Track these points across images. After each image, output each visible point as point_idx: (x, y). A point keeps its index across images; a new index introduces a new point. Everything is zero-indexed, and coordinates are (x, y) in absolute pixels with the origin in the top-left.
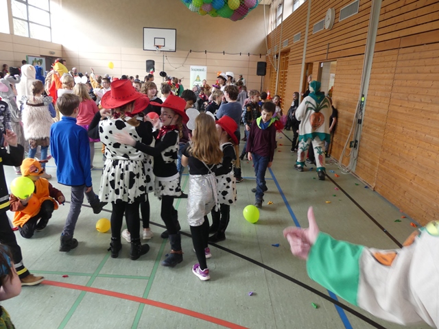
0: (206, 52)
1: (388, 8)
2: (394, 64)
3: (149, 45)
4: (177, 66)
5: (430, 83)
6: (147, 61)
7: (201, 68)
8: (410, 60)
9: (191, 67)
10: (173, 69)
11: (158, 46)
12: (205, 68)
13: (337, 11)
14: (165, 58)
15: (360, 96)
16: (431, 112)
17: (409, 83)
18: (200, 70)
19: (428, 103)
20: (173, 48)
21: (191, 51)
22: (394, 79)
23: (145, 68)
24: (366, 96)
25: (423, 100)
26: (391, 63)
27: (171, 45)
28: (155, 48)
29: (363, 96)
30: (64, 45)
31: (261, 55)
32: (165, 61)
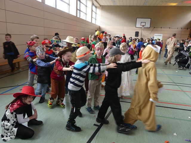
0: (161, 28)
3: (138, 25)
4: (148, 34)
6: (136, 32)
7: (160, 35)
9: (155, 34)
10: (146, 35)
11: (143, 26)
12: (162, 35)
14: (143, 31)
18: (159, 36)
20: (149, 27)
21: (154, 28)
23: (135, 35)
27: (148, 25)
28: (141, 27)
30: (101, 26)
31: (187, 29)
32: (143, 32)
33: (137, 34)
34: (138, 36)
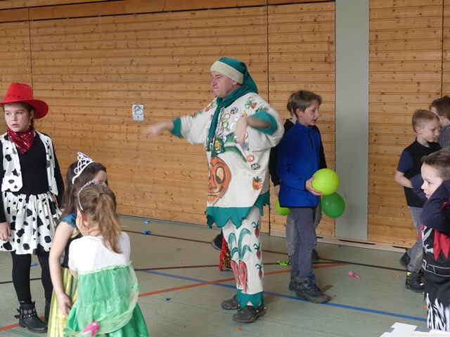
2: (27, 40)
5: (88, 61)
8: (51, 35)
16: (99, 91)
17: (57, 62)
19: (92, 83)
22: (31, 58)
25: (84, 80)
26: (20, 39)
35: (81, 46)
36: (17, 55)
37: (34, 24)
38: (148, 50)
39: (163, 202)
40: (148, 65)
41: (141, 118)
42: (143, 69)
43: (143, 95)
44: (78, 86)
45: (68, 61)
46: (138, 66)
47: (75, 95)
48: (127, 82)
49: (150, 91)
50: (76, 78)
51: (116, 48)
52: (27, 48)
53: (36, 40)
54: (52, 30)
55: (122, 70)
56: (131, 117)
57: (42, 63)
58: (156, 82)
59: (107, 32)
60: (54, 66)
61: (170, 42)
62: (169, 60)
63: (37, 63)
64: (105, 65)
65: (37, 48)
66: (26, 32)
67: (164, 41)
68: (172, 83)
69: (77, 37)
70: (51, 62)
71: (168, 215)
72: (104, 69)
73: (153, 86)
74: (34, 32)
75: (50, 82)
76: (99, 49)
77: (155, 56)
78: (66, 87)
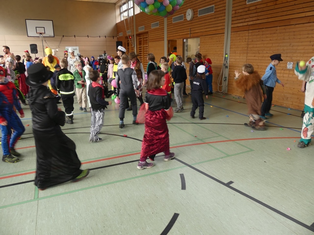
0: (75, 36)
1: (237, 11)
2: (247, 37)
3: (32, 32)
4: (55, 47)
5: (271, 45)
6: (31, 45)
7: (74, 47)
8: (257, 35)
9: (66, 47)
12: (77, 48)
13: (195, 11)
14: (44, 42)
15: (224, 54)
17: (258, 46)
20: (52, 34)
21: (63, 36)
22: (248, 44)
24: (229, 54)
26: (244, 37)
27: (50, 32)
28: (38, 35)
29: (226, 54)
31: (113, 37)
32: (45, 44)
33: (34, 48)
34: (37, 53)
35: (269, 39)
36: (243, 43)
37: (250, 31)
38: (299, 40)
39: (296, 102)
40: (298, 46)
41: (291, 68)
42: (295, 48)
43: (294, 58)
44: (265, 55)
45: (262, 45)
46: (293, 46)
47: (263, 58)
48: (287, 53)
49: (297, 57)
50: (265, 52)
51: (284, 39)
52: (247, 40)
53: (250, 37)
54: (257, 33)
55: (285, 48)
56: (286, 67)
57: (252, 46)
58: (301, 53)
59: (280, 33)
60: (256, 47)
61: (310, 36)
62: (309, 43)
63: (250, 46)
64: (278, 46)
65: (250, 40)
66: (247, 34)
67: (307, 36)
68: (308, 53)
69: (267, 35)
70: (255, 46)
71: (297, 108)
72: (277, 48)
73: (299, 55)
74: (250, 34)
75: (254, 53)
76: (276, 40)
77: (302, 42)
78: (260, 55)
